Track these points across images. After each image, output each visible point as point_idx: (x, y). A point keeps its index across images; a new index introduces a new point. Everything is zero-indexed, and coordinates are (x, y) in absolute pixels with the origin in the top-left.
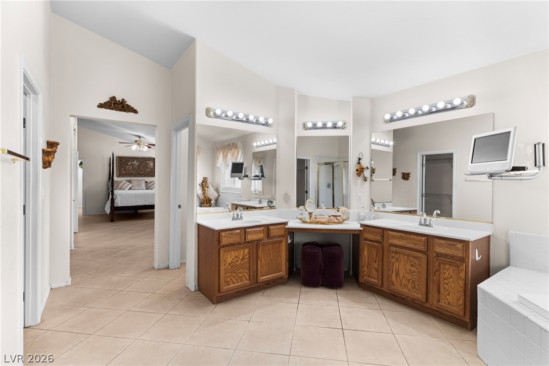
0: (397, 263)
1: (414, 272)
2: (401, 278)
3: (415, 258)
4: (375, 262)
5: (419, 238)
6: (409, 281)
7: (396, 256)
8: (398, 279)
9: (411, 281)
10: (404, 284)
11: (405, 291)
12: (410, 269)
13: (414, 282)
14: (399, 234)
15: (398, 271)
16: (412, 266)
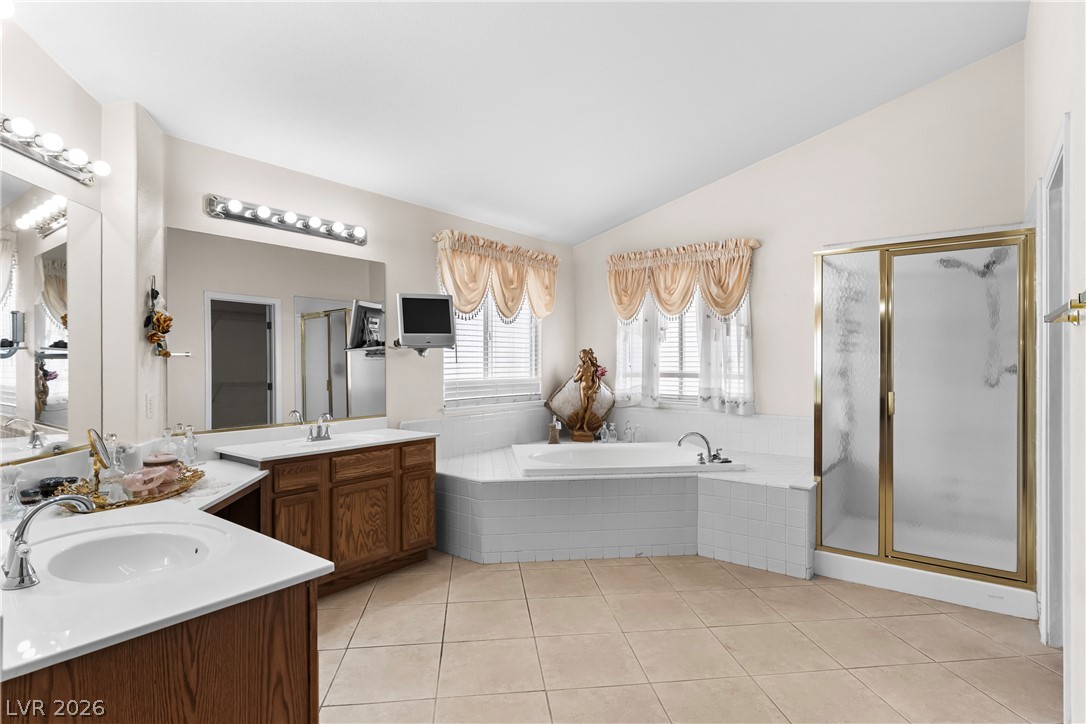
0: (348, 514)
1: (377, 513)
2: (356, 537)
3: (378, 489)
4: (304, 534)
5: (384, 453)
6: (368, 535)
7: (348, 500)
8: (351, 543)
9: (372, 533)
10: (362, 545)
11: (364, 555)
12: (370, 513)
13: (376, 532)
14: (353, 457)
15: (351, 526)
16: (373, 506)
